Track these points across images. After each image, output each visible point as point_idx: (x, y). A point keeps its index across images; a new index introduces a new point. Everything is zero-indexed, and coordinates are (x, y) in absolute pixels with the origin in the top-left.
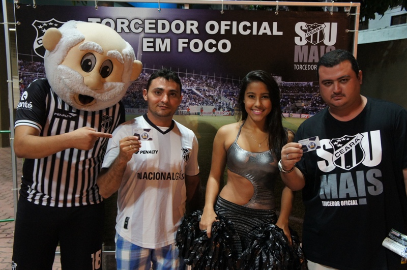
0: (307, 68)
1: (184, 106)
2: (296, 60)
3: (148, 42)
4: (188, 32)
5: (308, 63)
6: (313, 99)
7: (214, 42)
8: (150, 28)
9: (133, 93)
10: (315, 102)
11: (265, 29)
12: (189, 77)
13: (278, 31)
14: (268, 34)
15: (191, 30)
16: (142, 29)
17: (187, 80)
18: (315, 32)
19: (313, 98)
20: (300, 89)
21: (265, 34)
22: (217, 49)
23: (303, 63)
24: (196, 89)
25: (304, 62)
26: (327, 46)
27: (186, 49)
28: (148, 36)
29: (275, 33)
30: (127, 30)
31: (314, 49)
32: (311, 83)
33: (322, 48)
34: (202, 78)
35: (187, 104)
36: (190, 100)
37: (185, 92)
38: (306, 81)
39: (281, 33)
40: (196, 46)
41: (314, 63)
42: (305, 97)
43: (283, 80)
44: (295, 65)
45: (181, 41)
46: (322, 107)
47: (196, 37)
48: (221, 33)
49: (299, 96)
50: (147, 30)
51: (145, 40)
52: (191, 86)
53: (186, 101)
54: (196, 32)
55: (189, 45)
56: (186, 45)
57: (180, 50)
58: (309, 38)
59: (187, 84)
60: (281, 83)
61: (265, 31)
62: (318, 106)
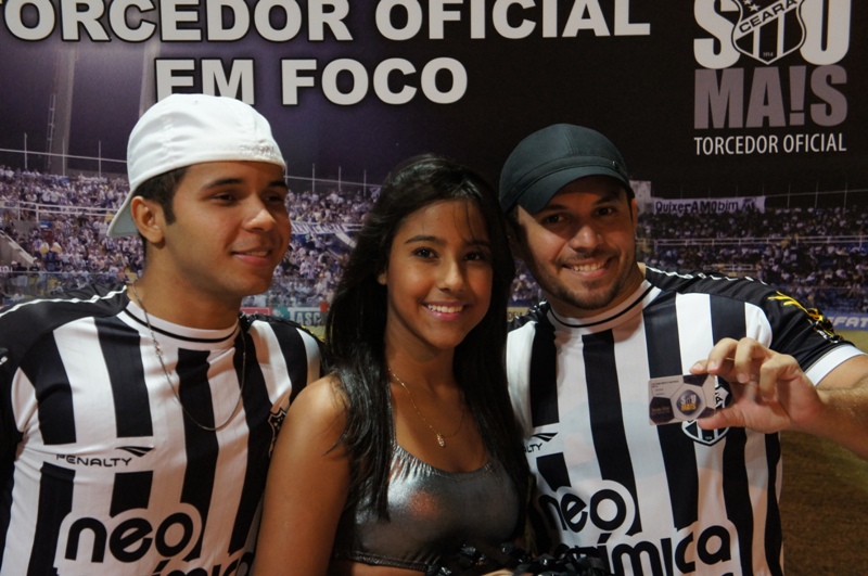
0: (742, 148)
1: (310, 295)
2: (700, 122)
3: (175, 73)
4: (316, 34)
5: (744, 131)
6: (767, 258)
7: (407, 67)
8: (181, 25)
9: (126, 253)
10: (775, 268)
11: (586, 15)
12: (323, 191)
13: (633, 20)
14: (598, 34)
15: (326, 27)
16: (153, 26)
17: (318, 202)
18: (769, 20)
19: (768, 252)
20: (720, 223)
21: (586, 34)
22: (420, 94)
23: (726, 132)
24: (350, 234)
25: (731, 125)
26: (815, 66)
27: (312, 94)
28: (173, 50)
29: (624, 27)
30: (97, 32)
31: (767, 78)
32: (760, 202)
33: (797, 73)
34: (369, 194)
35: (319, 286)
36: (328, 274)
37: (310, 246)
38: (740, 195)
39: (643, 29)
40: (345, 83)
41: (766, 129)
42: (738, 249)
43: (655, 193)
44: (698, 139)
45: (290, 67)
46: (800, 284)
47: (344, 50)
48: (432, 37)
49: (718, 248)
50: (170, 32)
51: (165, 67)
52: (329, 222)
53: (317, 276)
54: (342, 33)
55: (318, 82)
56: (309, 82)
57: (290, 97)
58: (745, 43)
59: (317, 215)
60: (649, 206)
61: (586, 25)
62: (790, 281)
